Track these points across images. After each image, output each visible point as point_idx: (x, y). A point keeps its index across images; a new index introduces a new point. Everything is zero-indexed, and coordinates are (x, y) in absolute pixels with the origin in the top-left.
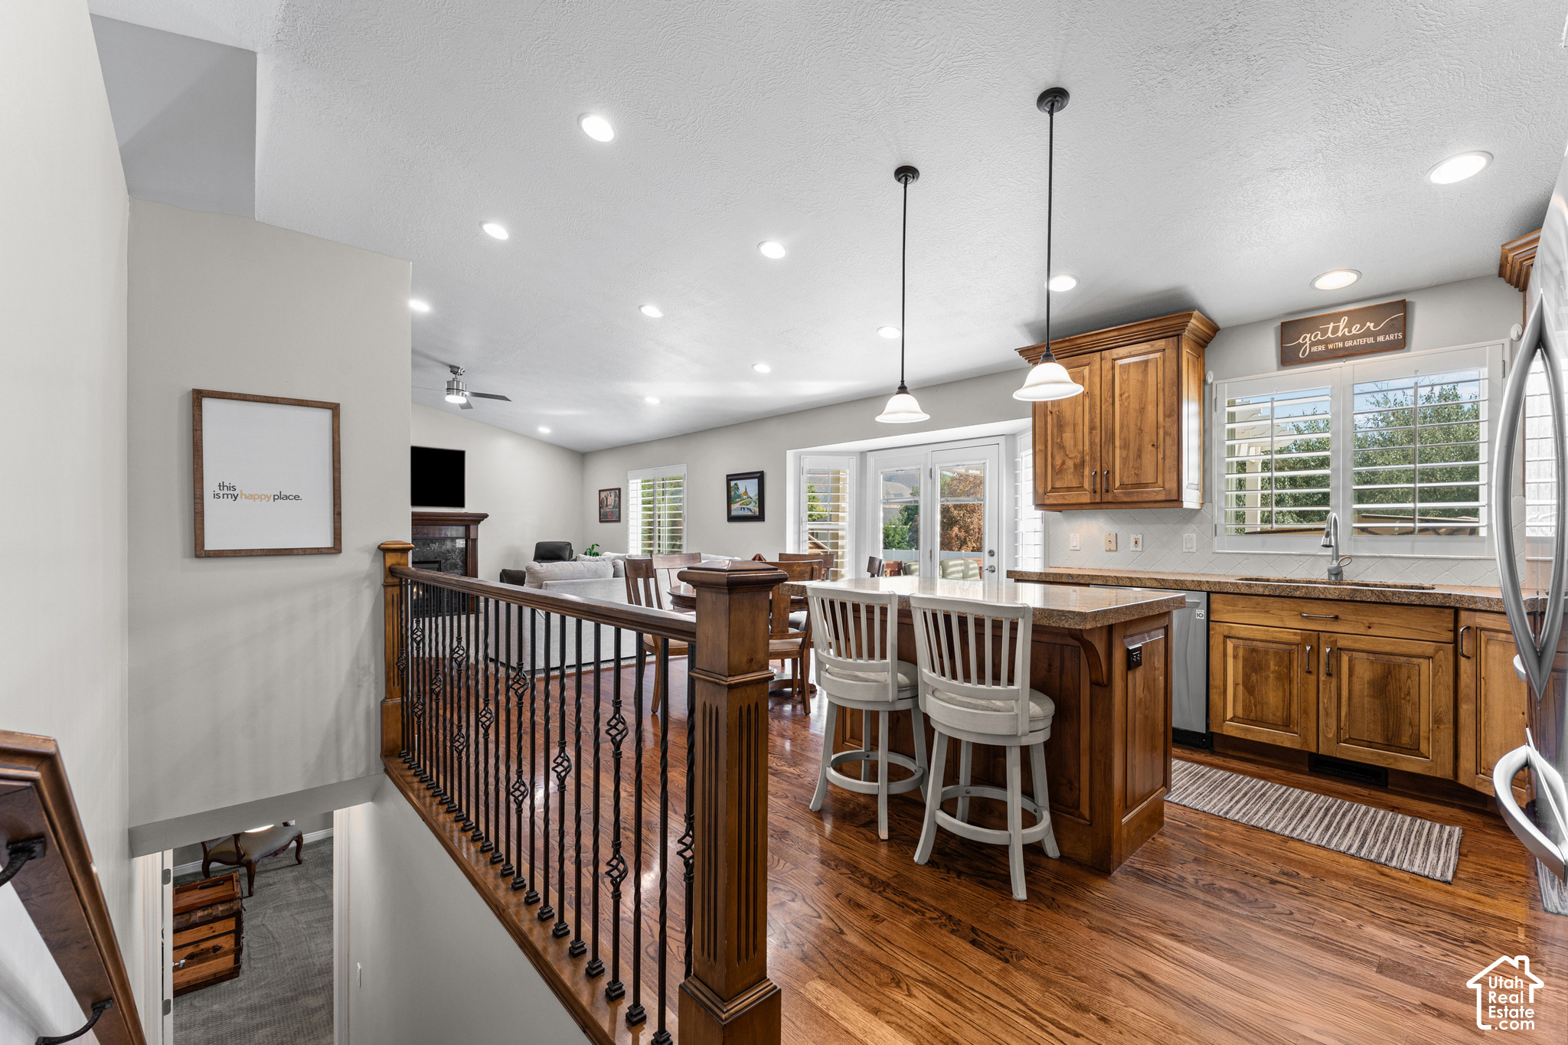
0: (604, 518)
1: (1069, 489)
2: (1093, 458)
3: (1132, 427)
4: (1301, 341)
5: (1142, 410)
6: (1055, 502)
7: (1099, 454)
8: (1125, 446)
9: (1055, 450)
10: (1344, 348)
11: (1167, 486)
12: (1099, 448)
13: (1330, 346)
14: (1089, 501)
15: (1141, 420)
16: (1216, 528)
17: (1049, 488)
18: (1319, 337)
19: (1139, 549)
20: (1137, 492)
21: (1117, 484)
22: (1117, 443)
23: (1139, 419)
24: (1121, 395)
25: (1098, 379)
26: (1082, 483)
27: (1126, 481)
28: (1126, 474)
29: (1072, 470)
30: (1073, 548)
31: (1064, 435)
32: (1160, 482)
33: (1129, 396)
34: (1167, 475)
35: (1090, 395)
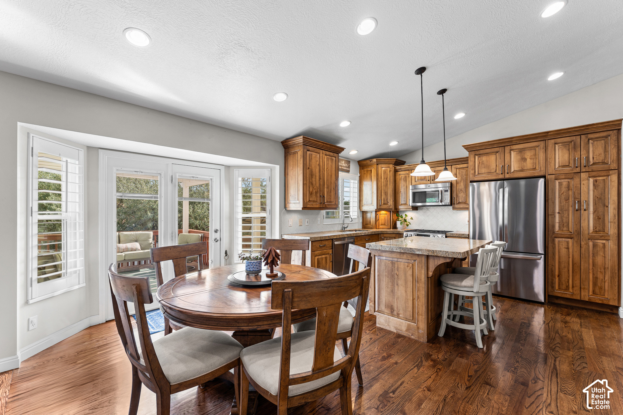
1: (314, 201)
2: (320, 190)
3: (329, 181)
5: (331, 176)
6: (310, 207)
7: (322, 189)
8: (328, 187)
9: (310, 184)
12: (322, 187)
14: (319, 207)
17: (308, 200)
19: (308, 224)
20: (330, 204)
21: (326, 201)
23: (331, 179)
24: (327, 169)
25: (322, 160)
26: (317, 200)
27: (328, 200)
28: (328, 198)
29: (315, 194)
30: (290, 225)
31: (313, 179)
32: (334, 201)
33: (329, 170)
34: (336, 199)
35: (319, 165)
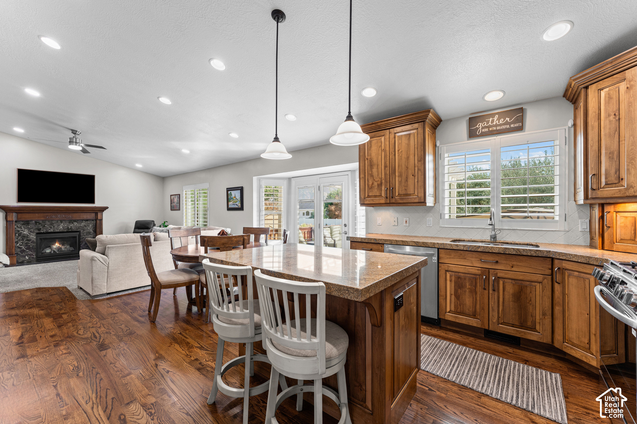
0: (173, 209)
1: (375, 196)
2: (386, 181)
3: (403, 166)
4: (477, 126)
5: (408, 158)
6: (369, 203)
7: (389, 179)
8: (400, 176)
9: (369, 177)
10: (497, 130)
11: (419, 195)
12: (389, 177)
13: (490, 129)
14: (384, 202)
15: (408, 163)
16: (441, 215)
17: (367, 196)
18: (485, 125)
19: (408, 225)
20: (406, 198)
21: (397, 194)
22: (397, 174)
23: (407, 163)
24: (398, 151)
25: (388, 143)
26: (381, 193)
27: (401, 193)
28: (400, 189)
29: (377, 187)
30: (379, 224)
31: (373, 170)
32: (416, 193)
33: (402, 151)
34: (419, 190)
35: (384, 150)
